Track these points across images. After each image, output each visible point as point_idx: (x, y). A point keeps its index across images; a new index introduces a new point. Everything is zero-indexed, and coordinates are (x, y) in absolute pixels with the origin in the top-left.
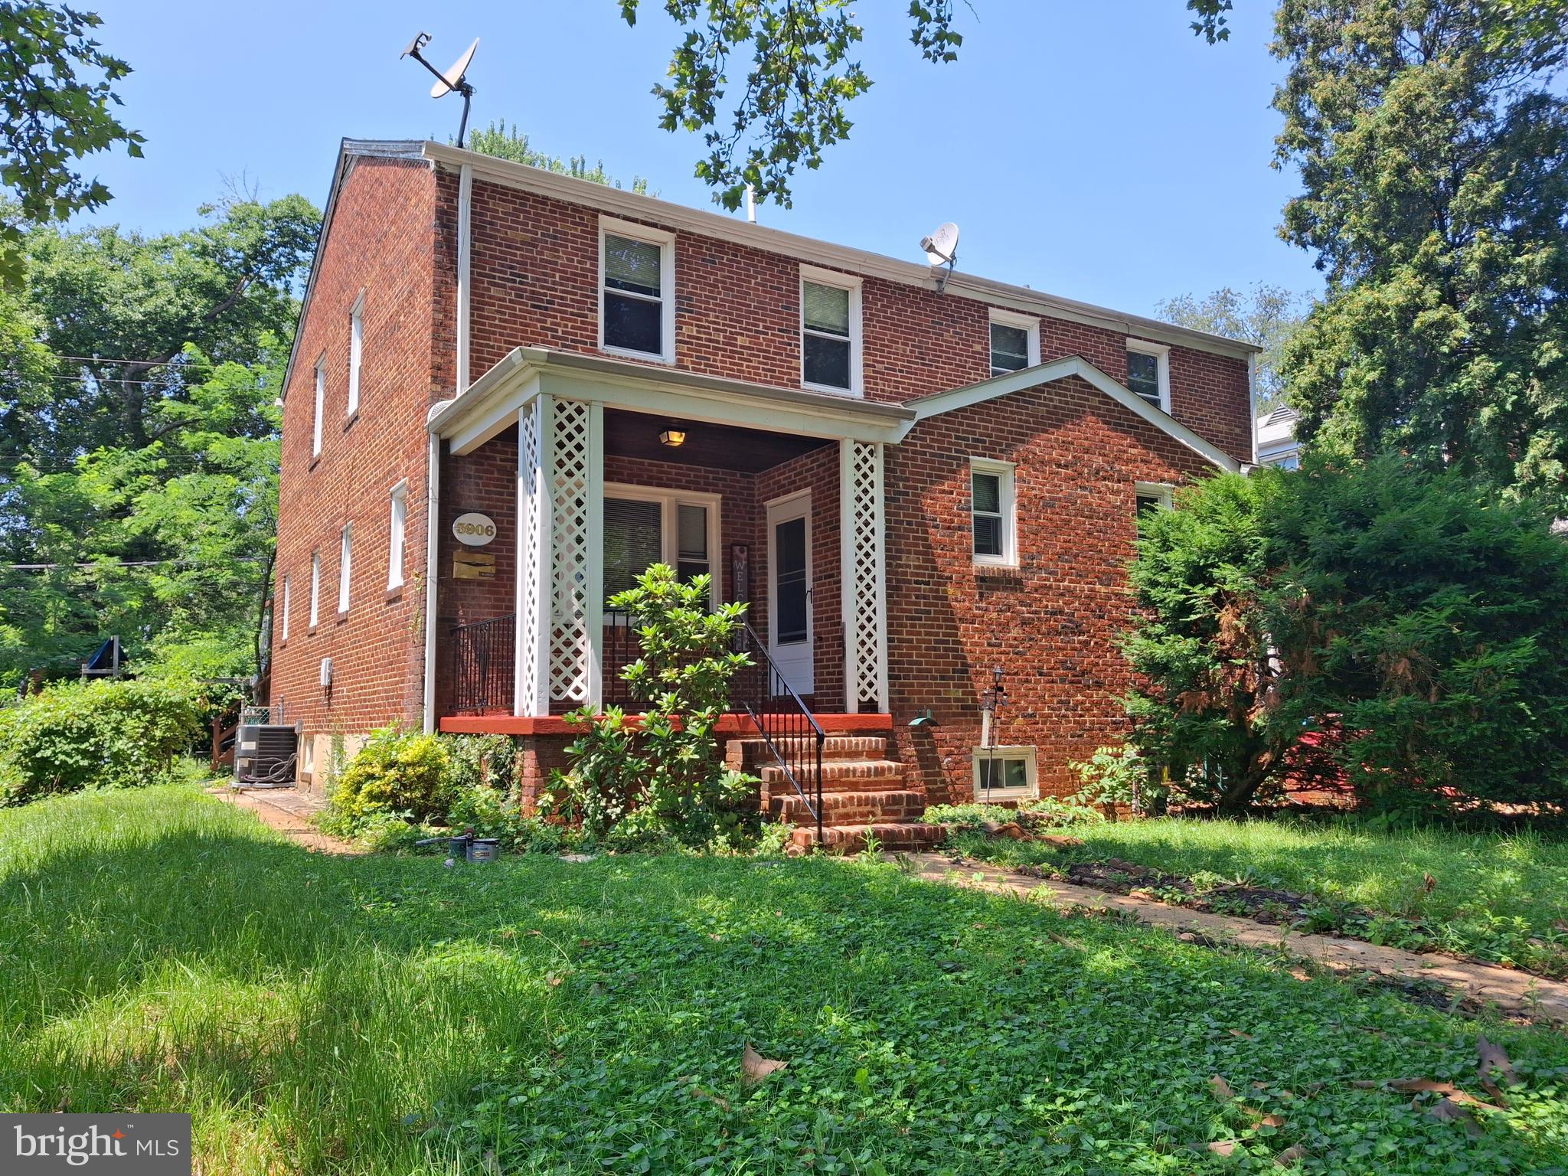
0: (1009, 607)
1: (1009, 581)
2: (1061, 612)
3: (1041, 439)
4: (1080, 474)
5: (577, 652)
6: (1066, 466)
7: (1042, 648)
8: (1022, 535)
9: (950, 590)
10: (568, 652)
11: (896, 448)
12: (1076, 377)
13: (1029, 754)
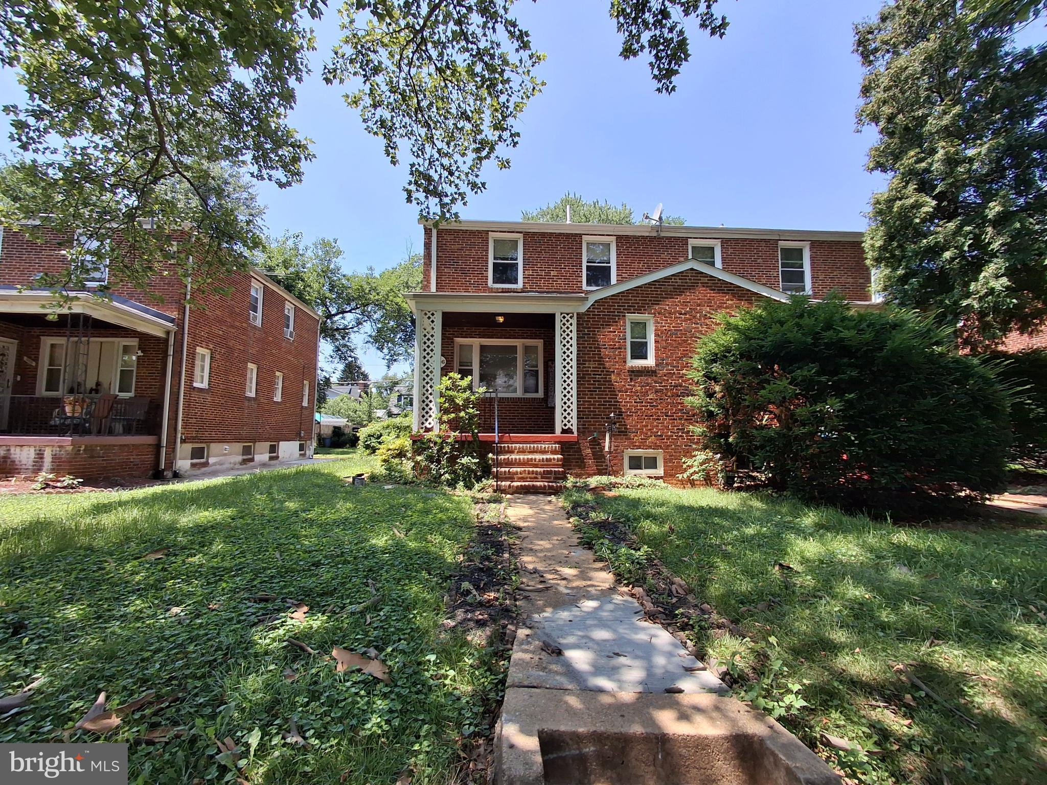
0: (648, 384)
1: (648, 372)
2: (681, 386)
3: (669, 302)
4: (694, 317)
5: (431, 409)
6: (685, 314)
7: (668, 404)
8: (657, 349)
9: (613, 377)
10: (427, 409)
11: (583, 314)
12: (692, 269)
13: (660, 455)
